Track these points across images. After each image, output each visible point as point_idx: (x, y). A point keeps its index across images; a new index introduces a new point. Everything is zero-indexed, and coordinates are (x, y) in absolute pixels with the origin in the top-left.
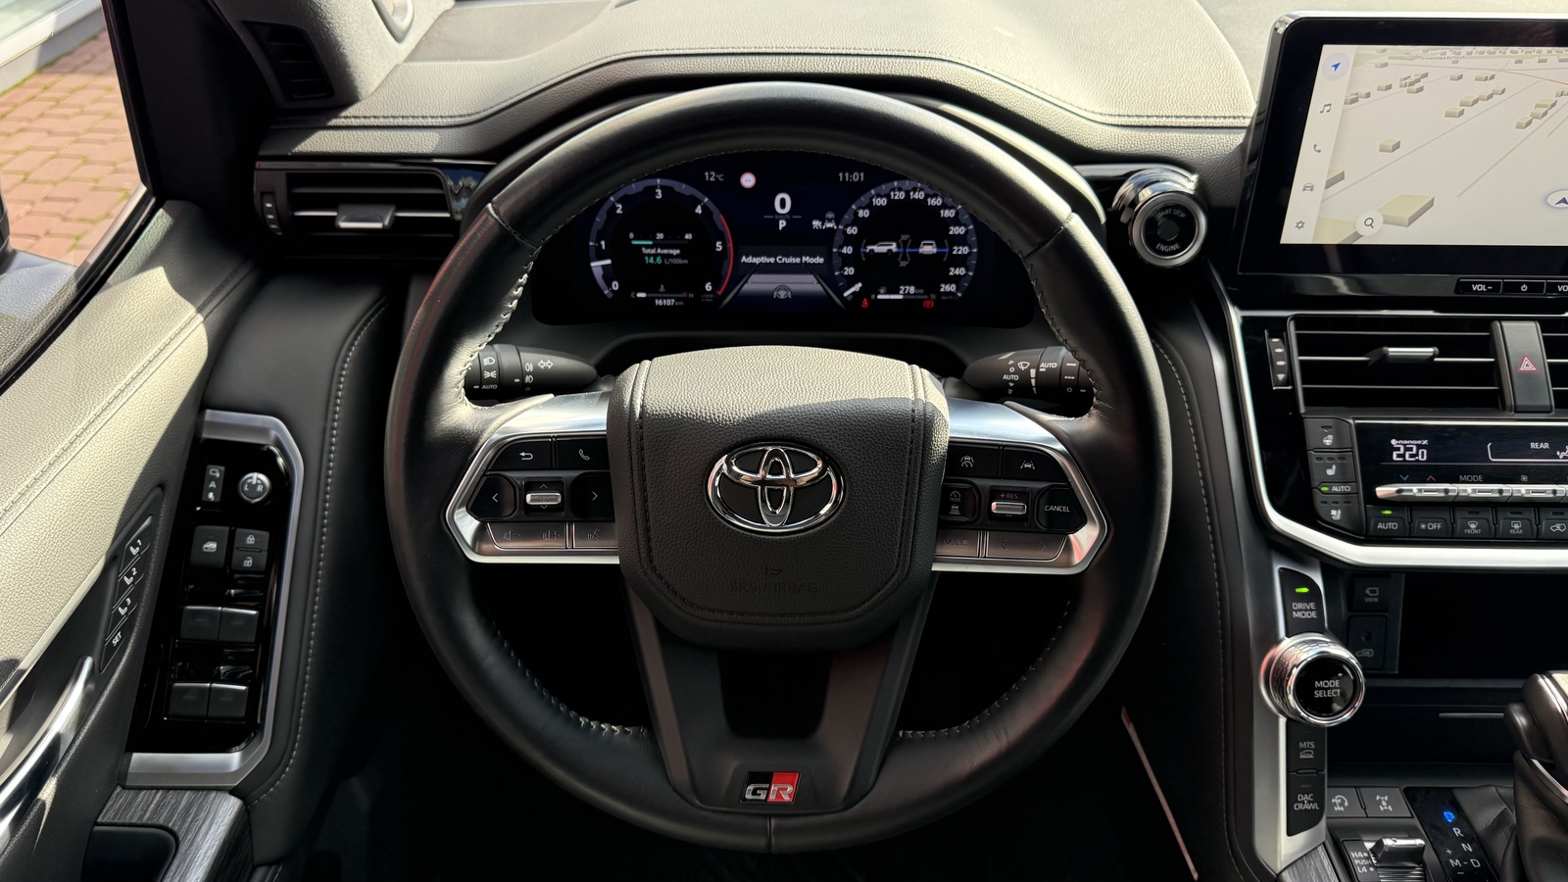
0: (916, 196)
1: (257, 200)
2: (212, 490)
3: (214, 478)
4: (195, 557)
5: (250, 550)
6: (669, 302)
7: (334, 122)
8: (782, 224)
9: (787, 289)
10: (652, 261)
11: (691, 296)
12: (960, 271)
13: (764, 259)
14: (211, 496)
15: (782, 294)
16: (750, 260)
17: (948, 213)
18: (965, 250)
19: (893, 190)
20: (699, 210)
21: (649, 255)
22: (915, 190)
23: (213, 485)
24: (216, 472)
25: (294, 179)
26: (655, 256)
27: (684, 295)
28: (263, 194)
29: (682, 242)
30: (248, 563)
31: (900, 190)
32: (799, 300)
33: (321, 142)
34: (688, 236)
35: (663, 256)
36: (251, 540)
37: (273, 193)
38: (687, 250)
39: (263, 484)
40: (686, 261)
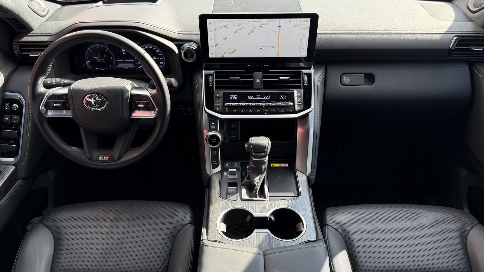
0: (151, 47)
1: (13, 50)
2: (7, 108)
3: (7, 105)
4: (4, 121)
5: (15, 119)
6: (103, 70)
7: (28, 35)
8: (124, 53)
9: (127, 67)
10: (98, 61)
11: (107, 68)
12: (162, 63)
13: (121, 60)
14: (7, 109)
15: (126, 68)
16: (118, 61)
17: (157, 51)
18: (162, 59)
19: (146, 46)
20: (106, 50)
21: (97, 60)
22: (150, 46)
23: (7, 107)
24: (7, 104)
25: (21, 46)
26: (99, 60)
27: (106, 68)
28: (14, 49)
29: (103, 57)
30: (15, 122)
31: (147, 46)
32: (130, 69)
33: (26, 39)
34: (105, 56)
35: (100, 60)
36: (15, 117)
37: (17, 49)
38: (105, 58)
39: (16, 106)
40: (105, 61)
